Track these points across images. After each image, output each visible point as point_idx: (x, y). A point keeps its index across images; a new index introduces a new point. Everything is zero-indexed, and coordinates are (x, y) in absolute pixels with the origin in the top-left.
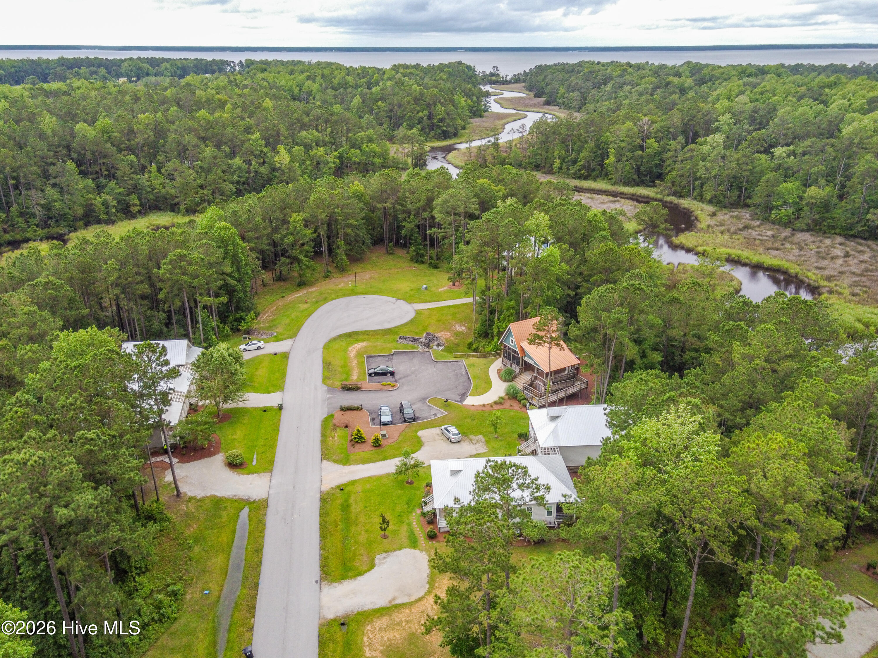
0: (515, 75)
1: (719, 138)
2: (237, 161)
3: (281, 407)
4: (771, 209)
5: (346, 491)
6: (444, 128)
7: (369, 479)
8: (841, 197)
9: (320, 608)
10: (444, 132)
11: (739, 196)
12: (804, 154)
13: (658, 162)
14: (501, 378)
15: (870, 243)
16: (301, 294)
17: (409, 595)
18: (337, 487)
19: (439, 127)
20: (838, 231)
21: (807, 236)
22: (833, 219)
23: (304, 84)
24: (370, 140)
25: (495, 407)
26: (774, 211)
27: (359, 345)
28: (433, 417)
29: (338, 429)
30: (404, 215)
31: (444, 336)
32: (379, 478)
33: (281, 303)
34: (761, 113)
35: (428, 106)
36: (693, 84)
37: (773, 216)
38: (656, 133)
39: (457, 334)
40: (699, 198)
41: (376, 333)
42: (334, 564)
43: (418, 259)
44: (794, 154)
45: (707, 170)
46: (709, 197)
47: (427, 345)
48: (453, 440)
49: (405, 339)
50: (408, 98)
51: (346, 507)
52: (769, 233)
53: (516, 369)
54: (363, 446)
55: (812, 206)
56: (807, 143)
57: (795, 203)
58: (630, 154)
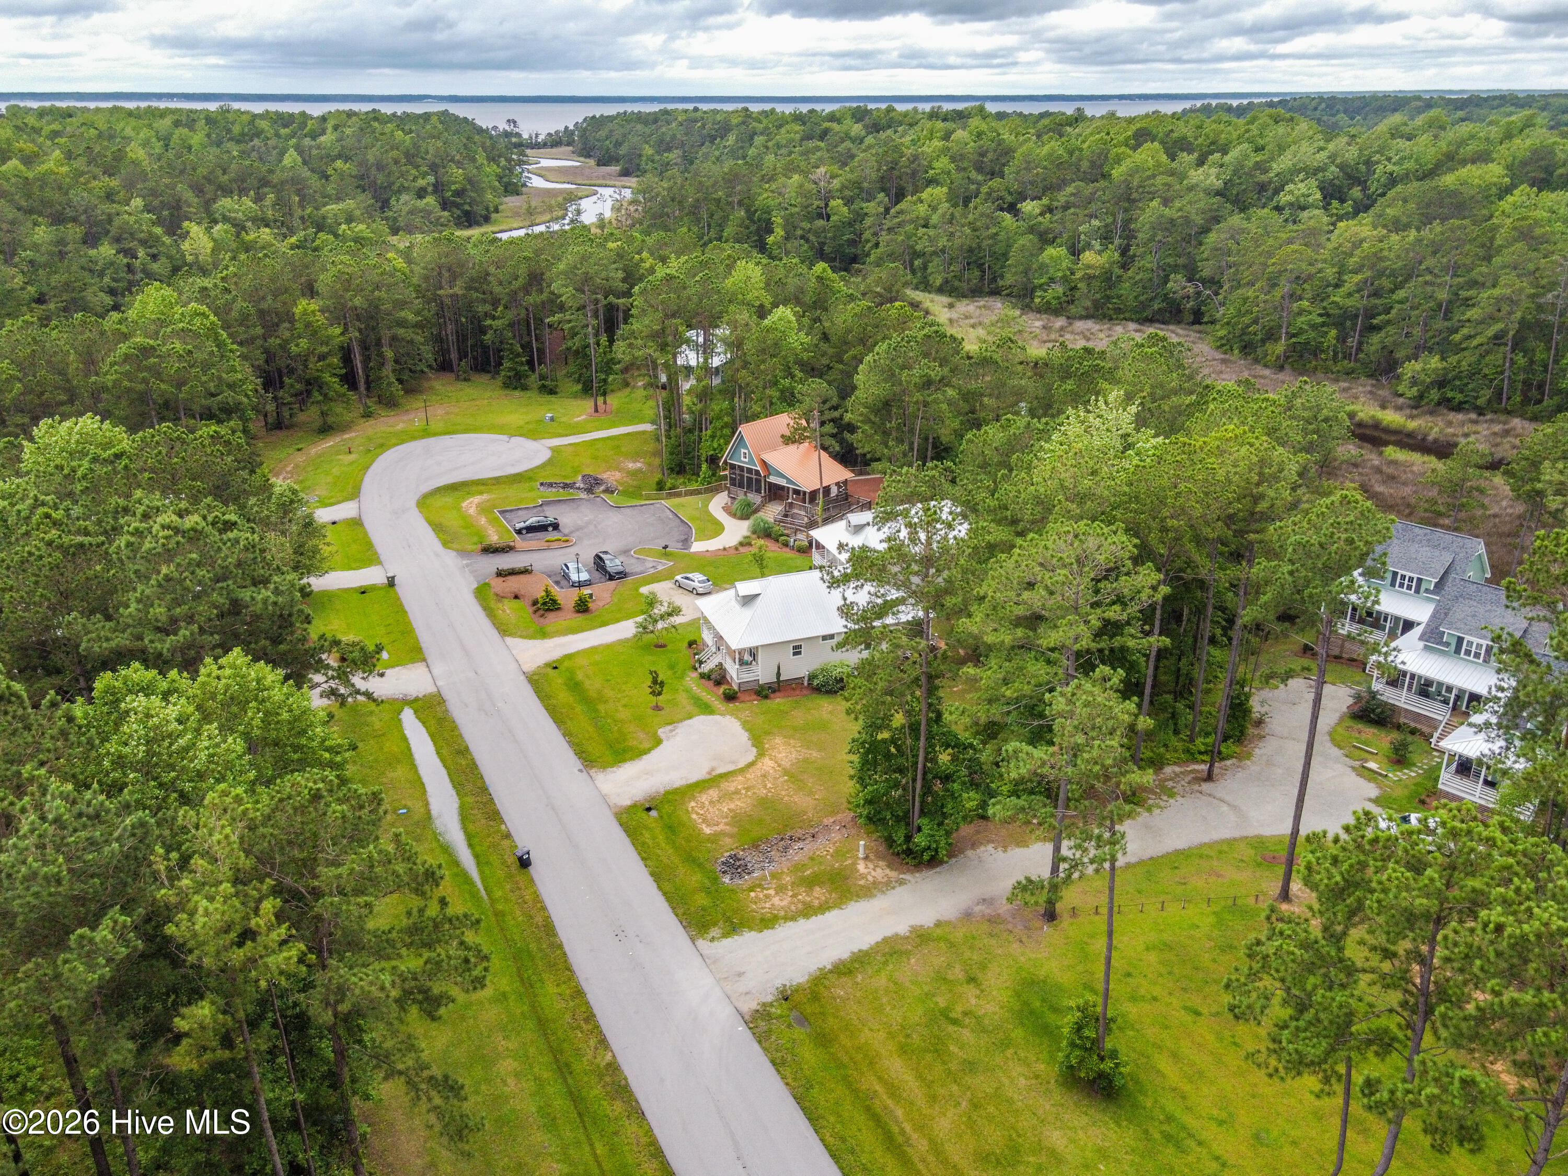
0: (550, 134)
1: (938, 192)
2: (106, 250)
3: (391, 582)
4: (1033, 290)
5: (562, 668)
6: (467, 207)
7: (594, 650)
8: (1124, 266)
9: (604, 797)
10: (467, 214)
11: (982, 278)
12: (1066, 207)
13: (852, 236)
14: (734, 515)
15: (1172, 327)
16: (329, 443)
17: (733, 762)
18: (547, 665)
19: (457, 206)
20: (1127, 315)
21: (1089, 324)
22: (1119, 297)
23: (172, 134)
24: (350, 220)
25: (741, 549)
26: (1038, 293)
27: (477, 499)
28: (652, 571)
29: (506, 601)
30: (488, 307)
31: (611, 477)
32: (608, 646)
33: (300, 458)
34: (990, 156)
35: (434, 168)
36: (863, 133)
37: (1037, 300)
38: (841, 190)
39: (634, 474)
40: (922, 287)
41: (497, 481)
42: (595, 749)
43: (516, 383)
44: (1050, 210)
45: (930, 239)
46: (938, 282)
47: (590, 490)
48: (701, 590)
49: (551, 485)
50: (394, 153)
51: (575, 686)
52: (1038, 324)
53: (755, 498)
54: (559, 613)
55: (1089, 278)
56: (1070, 189)
57: (1065, 279)
58: (806, 225)
